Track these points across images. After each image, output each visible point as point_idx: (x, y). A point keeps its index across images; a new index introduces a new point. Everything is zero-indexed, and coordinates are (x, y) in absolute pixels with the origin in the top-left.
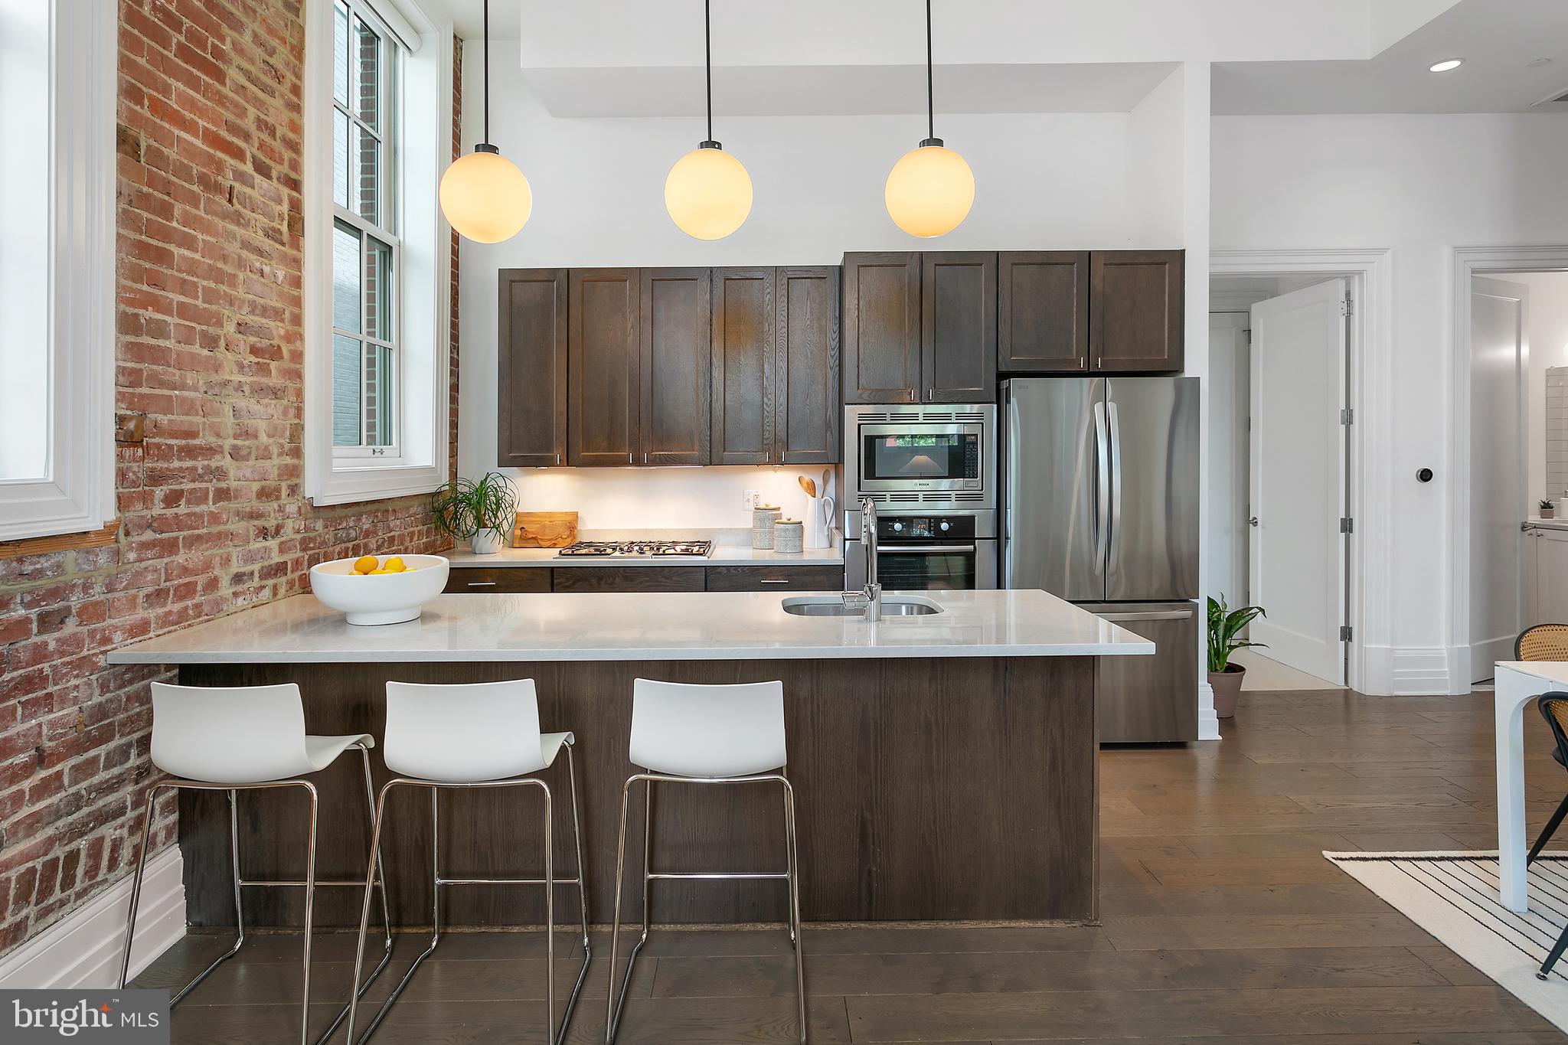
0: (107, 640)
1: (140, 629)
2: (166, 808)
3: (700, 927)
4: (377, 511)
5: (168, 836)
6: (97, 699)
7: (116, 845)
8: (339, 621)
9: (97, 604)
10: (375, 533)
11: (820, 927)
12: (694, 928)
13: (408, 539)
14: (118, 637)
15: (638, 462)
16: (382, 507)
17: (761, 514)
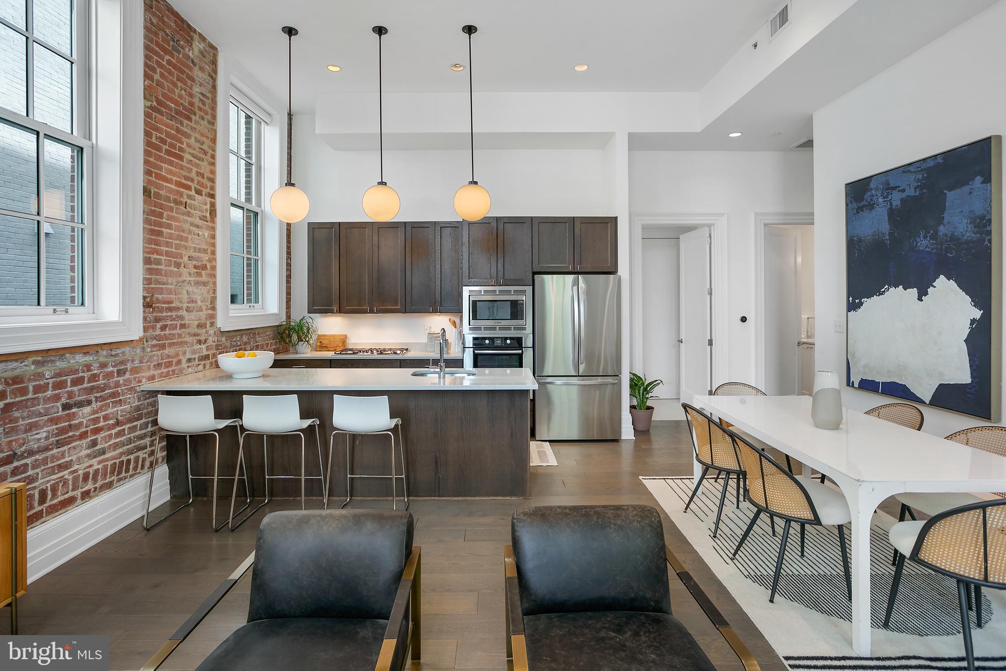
0: (140, 381)
1: (152, 378)
2: (162, 448)
3: (371, 498)
4: (250, 333)
5: (163, 460)
6: (137, 403)
7: (144, 460)
8: (229, 377)
9: (136, 367)
10: (249, 343)
11: (419, 499)
12: (369, 498)
13: (265, 346)
14: (144, 380)
15: (372, 312)
16: (253, 331)
17: (430, 336)
